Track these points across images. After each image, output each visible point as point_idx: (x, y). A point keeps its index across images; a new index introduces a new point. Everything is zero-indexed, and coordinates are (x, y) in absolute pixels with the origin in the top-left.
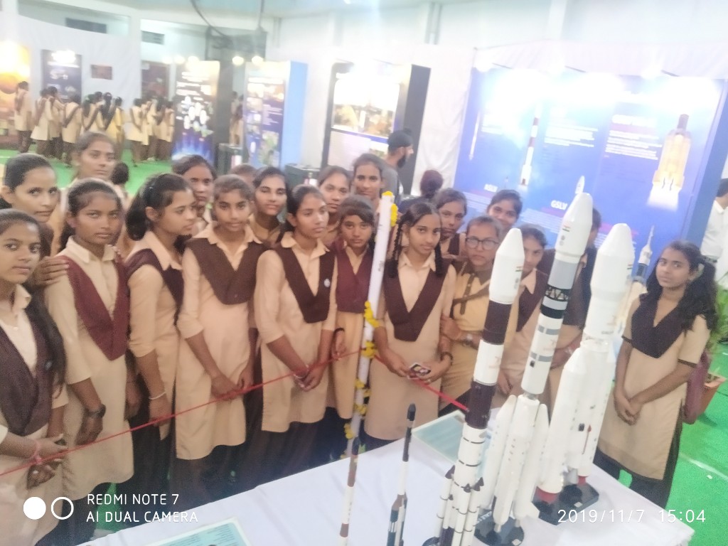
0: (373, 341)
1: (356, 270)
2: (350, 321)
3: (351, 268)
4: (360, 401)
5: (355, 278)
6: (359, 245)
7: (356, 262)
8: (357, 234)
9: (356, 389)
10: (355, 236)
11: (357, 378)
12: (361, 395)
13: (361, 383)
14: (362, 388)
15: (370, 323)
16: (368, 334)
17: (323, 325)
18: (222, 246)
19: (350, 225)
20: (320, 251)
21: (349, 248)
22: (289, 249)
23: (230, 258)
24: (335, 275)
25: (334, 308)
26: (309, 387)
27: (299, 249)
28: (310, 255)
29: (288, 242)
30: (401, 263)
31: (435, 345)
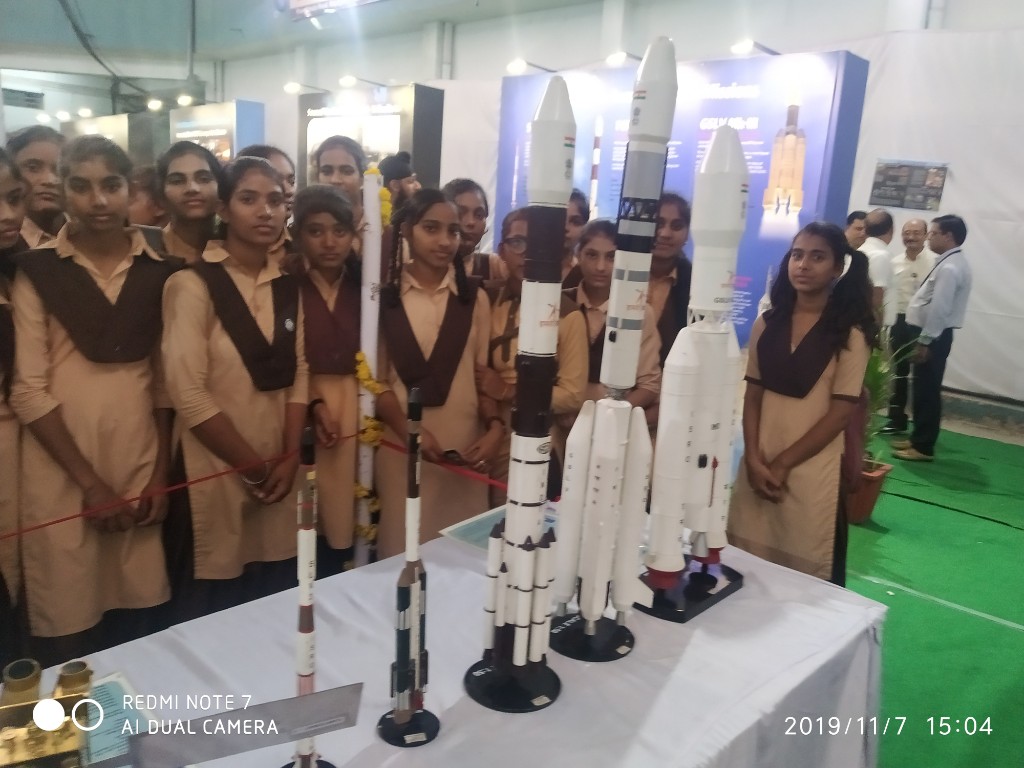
1: (331, 306)
3: (324, 304)
4: (365, 520)
5: (333, 318)
6: (334, 264)
7: (330, 297)
8: (329, 244)
9: (357, 501)
10: (327, 248)
11: (357, 481)
12: (366, 509)
13: (363, 489)
14: (366, 497)
15: (367, 387)
16: (367, 406)
17: (288, 396)
18: (83, 261)
19: (315, 230)
20: (273, 272)
21: (316, 274)
22: (217, 266)
23: (101, 283)
24: (301, 317)
25: (303, 367)
26: (273, 497)
27: (236, 266)
28: (256, 278)
29: (214, 254)
30: (405, 287)
31: (473, 411)
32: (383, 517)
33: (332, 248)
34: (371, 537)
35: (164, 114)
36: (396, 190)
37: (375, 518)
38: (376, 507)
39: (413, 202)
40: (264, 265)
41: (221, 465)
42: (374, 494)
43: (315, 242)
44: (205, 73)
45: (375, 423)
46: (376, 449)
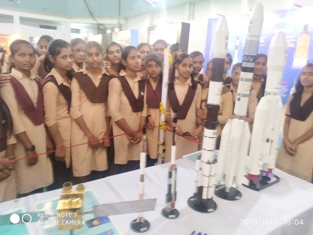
0: (165, 122)
1: (154, 88)
2: (153, 113)
3: (152, 88)
4: (161, 151)
5: (154, 92)
6: (155, 76)
7: (154, 85)
8: (154, 70)
9: (158, 145)
10: (153, 71)
11: (159, 140)
12: (161, 148)
13: (160, 142)
14: (161, 145)
15: (163, 113)
16: (163, 118)
17: (141, 114)
18: (90, 75)
19: (150, 66)
20: (138, 79)
21: (151, 79)
22: (123, 77)
23: (94, 81)
24: (146, 91)
25: (145, 106)
26: (136, 142)
27: (128, 77)
28: (133, 80)
29: (123, 73)
30: (175, 83)
31: (194, 122)
32: (166, 151)
33: (154, 71)
34: (162, 157)
35: (111, 34)
36: (174, 54)
37: (164, 151)
38: (164, 148)
39: (179, 58)
40: (136, 76)
41: (122, 132)
42: (164, 144)
43: (150, 70)
44: (122, 22)
45: (165, 123)
46: (165, 131)
